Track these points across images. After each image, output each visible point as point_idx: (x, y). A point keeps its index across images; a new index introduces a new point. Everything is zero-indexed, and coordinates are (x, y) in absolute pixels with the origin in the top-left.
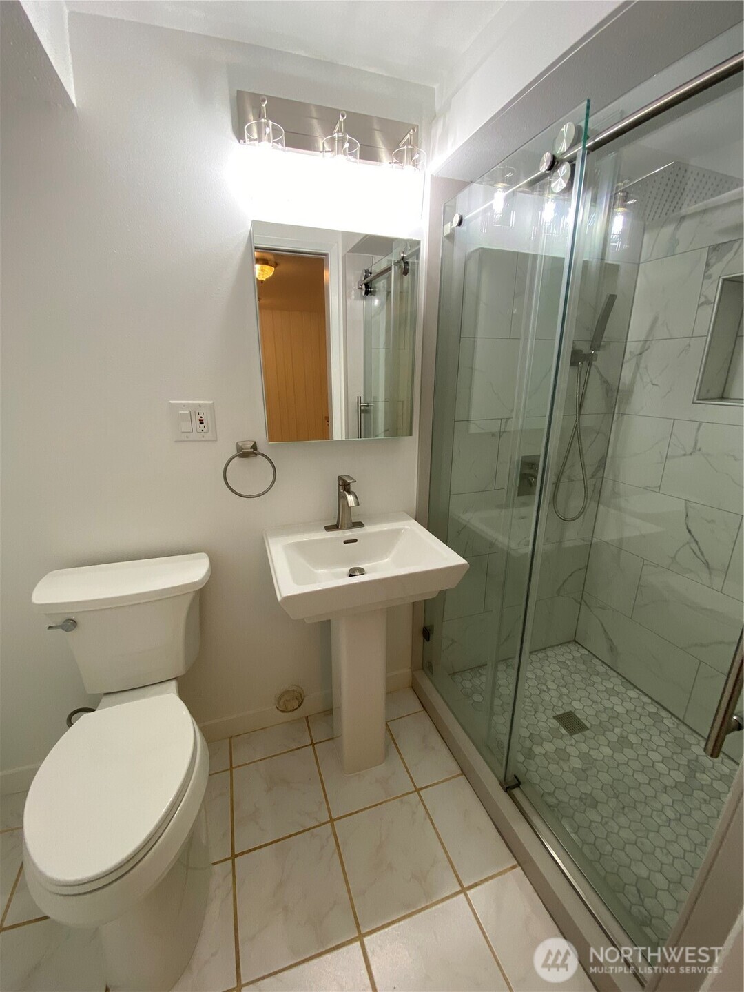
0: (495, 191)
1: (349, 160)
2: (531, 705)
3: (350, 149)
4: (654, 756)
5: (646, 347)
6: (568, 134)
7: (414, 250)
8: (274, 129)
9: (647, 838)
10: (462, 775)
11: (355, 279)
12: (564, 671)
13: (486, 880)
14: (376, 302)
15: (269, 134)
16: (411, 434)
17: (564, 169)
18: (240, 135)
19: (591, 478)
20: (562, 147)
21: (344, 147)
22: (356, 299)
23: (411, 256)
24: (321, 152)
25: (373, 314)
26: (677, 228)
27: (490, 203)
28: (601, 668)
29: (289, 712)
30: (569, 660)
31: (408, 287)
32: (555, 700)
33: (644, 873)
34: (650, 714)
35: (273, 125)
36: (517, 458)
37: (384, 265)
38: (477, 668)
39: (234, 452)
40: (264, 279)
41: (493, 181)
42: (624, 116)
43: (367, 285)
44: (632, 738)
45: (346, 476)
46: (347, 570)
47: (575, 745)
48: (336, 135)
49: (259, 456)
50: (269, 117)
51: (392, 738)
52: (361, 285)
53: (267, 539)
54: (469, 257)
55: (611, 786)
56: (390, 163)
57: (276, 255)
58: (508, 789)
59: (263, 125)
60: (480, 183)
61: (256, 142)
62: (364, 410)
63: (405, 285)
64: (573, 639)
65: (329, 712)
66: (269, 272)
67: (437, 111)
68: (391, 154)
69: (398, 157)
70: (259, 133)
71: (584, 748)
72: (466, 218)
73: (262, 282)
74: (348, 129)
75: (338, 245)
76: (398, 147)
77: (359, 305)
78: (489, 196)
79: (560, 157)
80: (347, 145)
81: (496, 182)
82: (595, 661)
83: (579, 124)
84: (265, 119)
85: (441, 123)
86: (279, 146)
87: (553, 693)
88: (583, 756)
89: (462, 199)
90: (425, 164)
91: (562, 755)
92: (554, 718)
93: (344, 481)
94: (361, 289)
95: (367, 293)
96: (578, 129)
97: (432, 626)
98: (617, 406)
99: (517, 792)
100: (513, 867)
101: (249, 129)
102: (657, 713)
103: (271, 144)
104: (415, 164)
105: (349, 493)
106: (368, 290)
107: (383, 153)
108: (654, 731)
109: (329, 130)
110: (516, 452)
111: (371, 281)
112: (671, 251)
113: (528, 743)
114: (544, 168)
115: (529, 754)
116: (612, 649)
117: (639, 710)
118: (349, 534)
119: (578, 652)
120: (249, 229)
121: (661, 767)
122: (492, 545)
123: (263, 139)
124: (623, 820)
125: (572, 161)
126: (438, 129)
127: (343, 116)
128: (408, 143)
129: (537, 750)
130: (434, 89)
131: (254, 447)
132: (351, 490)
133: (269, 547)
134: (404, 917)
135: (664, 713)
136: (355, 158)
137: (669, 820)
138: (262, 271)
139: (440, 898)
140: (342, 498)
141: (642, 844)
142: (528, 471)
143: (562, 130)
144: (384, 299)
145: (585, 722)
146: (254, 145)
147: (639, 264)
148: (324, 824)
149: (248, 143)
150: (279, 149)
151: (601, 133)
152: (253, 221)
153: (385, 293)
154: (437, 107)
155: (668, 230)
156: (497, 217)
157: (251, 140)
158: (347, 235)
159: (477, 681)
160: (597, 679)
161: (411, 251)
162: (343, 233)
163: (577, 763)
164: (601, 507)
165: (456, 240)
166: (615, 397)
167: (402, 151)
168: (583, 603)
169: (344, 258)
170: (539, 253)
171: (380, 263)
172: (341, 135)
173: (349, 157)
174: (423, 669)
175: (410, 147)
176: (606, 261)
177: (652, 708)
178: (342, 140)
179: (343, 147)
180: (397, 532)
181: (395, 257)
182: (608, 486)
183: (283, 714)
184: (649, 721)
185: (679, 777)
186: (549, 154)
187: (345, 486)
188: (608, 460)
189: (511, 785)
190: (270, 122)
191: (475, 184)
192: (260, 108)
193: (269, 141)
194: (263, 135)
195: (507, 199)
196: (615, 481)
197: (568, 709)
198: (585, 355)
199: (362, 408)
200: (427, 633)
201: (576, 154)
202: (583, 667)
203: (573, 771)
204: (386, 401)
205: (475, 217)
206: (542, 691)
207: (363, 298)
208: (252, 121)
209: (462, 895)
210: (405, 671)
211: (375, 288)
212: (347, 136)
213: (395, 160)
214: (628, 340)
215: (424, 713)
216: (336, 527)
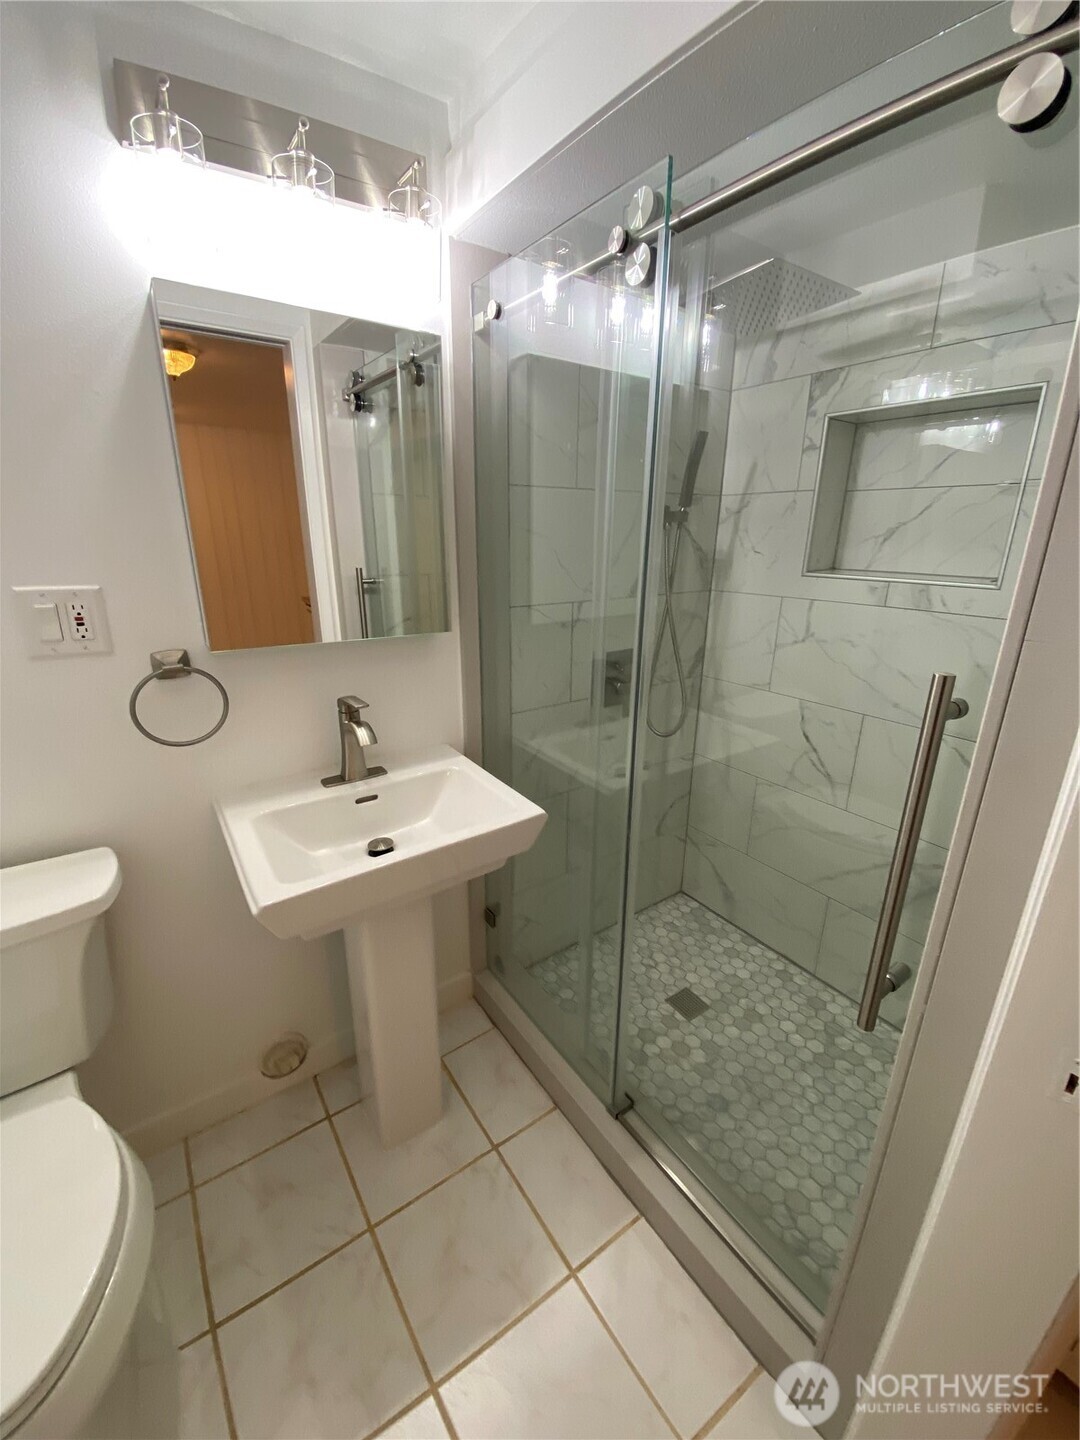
0: (545, 273)
1: (318, 196)
2: (636, 989)
3: (319, 178)
4: (787, 1026)
5: (746, 501)
6: (645, 200)
7: (429, 348)
8: (184, 129)
9: (790, 1135)
10: (554, 1109)
11: (337, 386)
12: (673, 936)
13: (602, 1249)
14: (373, 422)
15: (175, 137)
16: (447, 628)
17: (642, 252)
18: (121, 134)
19: (689, 677)
20: (637, 222)
21: (309, 175)
22: (340, 416)
23: (426, 356)
24: (269, 177)
25: (370, 440)
26: (774, 347)
27: (538, 291)
28: (716, 923)
29: (285, 1075)
30: (677, 918)
31: (424, 402)
32: (666, 978)
33: (790, 1182)
34: (779, 974)
35: (182, 123)
36: (601, 657)
37: (382, 367)
38: (561, 952)
39: (149, 671)
40: (179, 375)
41: (540, 257)
42: (716, 189)
43: (357, 397)
44: (762, 1009)
45: (348, 697)
46: (363, 844)
47: (695, 1033)
48: (293, 153)
49: (195, 676)
50: (174, 109)
51: (451, 1080)
52: (349, 396)
53: (222, 813)
54: (512, 367)
55: (742, 1077)
56: (385, 210)
57: (195, 337)
58: (618, 1115)
59: (164, 122)
60: (523, 258)
61: (152, 148)
62: (368, 589)
63: (419, 399)
64: (678, 890)
65: (351, 1061)
66: (186, 363)
67: (452, 139)
68: (386, 198)
69: (397, 202)
70: (158, 133)
71: (707, 1034)
72: (506, 308)
73: (174, 377)
74: (313, 144)
75: (305, 329)
76: (396, 186)
77: (347, 426)
78: (536, 281)
79: (636, 235)
80: (313, 172)
81: (545, 260)
82: (710, 915)
83: (659, 190)
84: (166, 110)
85: (460, 161)
86: (195, 158)
87: (663, 968)
88: (705, 1045)
89: (497, 279)
90: (440, 217)
91: (681, 1049)
92: (667, 1000)
93: (349, 707)
94: (348, 401)
95: (358, 408)
96: (658, 198)
97: (498, 905)
98: (714, 578)
99: (631, 1117)
100: (634, 1221)
101: (138, 123)
102: (785, 971)
103: (180, 154)
104: (424, 216)
105: (359, 724)
106: (361, 403)
107: (372, 191)
108: (785, 994)
109: (281, 142)
110: (597, 647)
111: (364, 390)
112: (768, 376)
113: (638, 1043)
114: (614, 248)
115: (642, 1059)
116: (728, 897)
117: (765, 970)
118: (362, 788)
119: (687, 907)
120: (148, 291)
121: (797, 1039)
122: (571, 779)
123: (165, 143)
124: (760, 1119)
125: (651, 241)
126: (456, 166)
127: (304, 125)
128: (411, 182)
129: (651, 1049)
130: (446, 104)
131: (185, 659)
132: (362, 719)
133: (226, 825)
134: (496, 1338)
135: (792, 969)
136: (328, 193)
137: (812, 1106)
138: (173, 360)
139: (542, 1294)
140: (347, 733)
141: (786, 1144)
142: (613, 674)
143: (636, 195)
144: (386, 419)
145: (704, 999)
146: (148, 152)
147: (731, 392)
148: (360, 1236)
149: (138, 146)
150: (194, 163)
151: (688, 207)
152: (153, 279)
153: (387, 410)
154: (453, 135)
155: (763, 349)
156: (550, 310)
157: (143, 143)
158: (319, 317)
159: (564, 970)
160: (712, 938)
161: (425, 350)
162: (311, 310)
163: (699, 1057)
164: (702, 715)
165: (494, 338)
166: (712, 568)
167: (404, 194)
168: (688, 841)
169: (316, 350)
170: (614, 370)
171: (376, 364)
172: (302, 153)
173: (318, 191)
174: (489, 968)
175: (415, 189)
176: (701, 388)
177: (779, 966)
178: (305, 163)
179: (306, 174)
180: (438, 779)
181: (401, 355)
182: (709, 687)
183: (275, 1081)
184: (777, 982)
185: (817, 1047)
186: (621, 229)
187: (350, 713)
188: (707, 653)
189: (622, 1109)
190: (177, 117)
191: (516, 258)
192: (157, 93)
193: (177, 148)
194: (165, 138)
195: (561, 287)
196: (716, 679)
197: (683, 985)
198: (673, 512)
199: (365, 586)
200: (491, 916)
201: (656, 233)
202: (694, 925)
203: (696, 1068)
204: (402, 574)
205: (519, 308)
206: (649, 967)
207: (353, 416)
208: (143, 113)
209: (572, 1281)
210: (463, 976)
211: (371, 400)
212: (313, 158)
213: (392, 206)
214: (723, 493)
215: (494, 1033)
216: (340, 780)
